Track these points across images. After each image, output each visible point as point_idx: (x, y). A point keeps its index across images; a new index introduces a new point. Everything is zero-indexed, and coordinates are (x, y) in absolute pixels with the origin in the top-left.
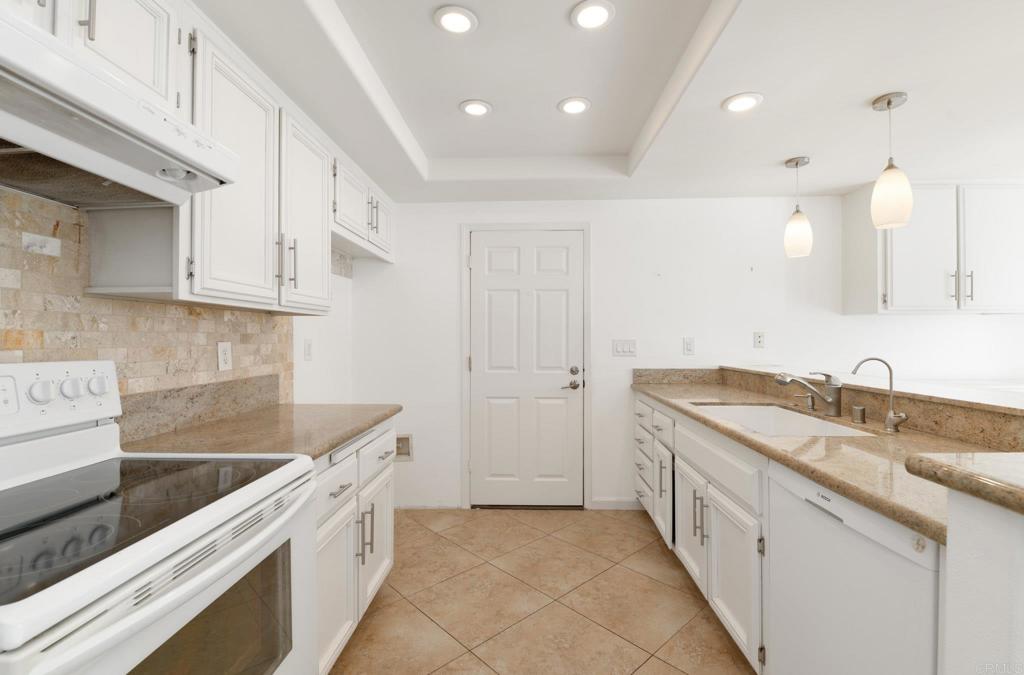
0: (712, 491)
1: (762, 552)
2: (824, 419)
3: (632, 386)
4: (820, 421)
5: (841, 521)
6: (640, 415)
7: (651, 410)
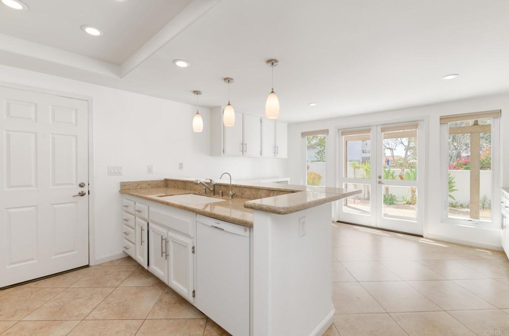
0: (171, 234)
1: (193, 252)
2: (210, 197)
3: (120, 191)
4: (209, 198)
5: (223, 230)
6: (126, 206)
7: (133, 203)
